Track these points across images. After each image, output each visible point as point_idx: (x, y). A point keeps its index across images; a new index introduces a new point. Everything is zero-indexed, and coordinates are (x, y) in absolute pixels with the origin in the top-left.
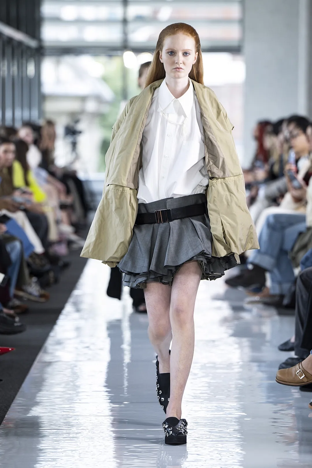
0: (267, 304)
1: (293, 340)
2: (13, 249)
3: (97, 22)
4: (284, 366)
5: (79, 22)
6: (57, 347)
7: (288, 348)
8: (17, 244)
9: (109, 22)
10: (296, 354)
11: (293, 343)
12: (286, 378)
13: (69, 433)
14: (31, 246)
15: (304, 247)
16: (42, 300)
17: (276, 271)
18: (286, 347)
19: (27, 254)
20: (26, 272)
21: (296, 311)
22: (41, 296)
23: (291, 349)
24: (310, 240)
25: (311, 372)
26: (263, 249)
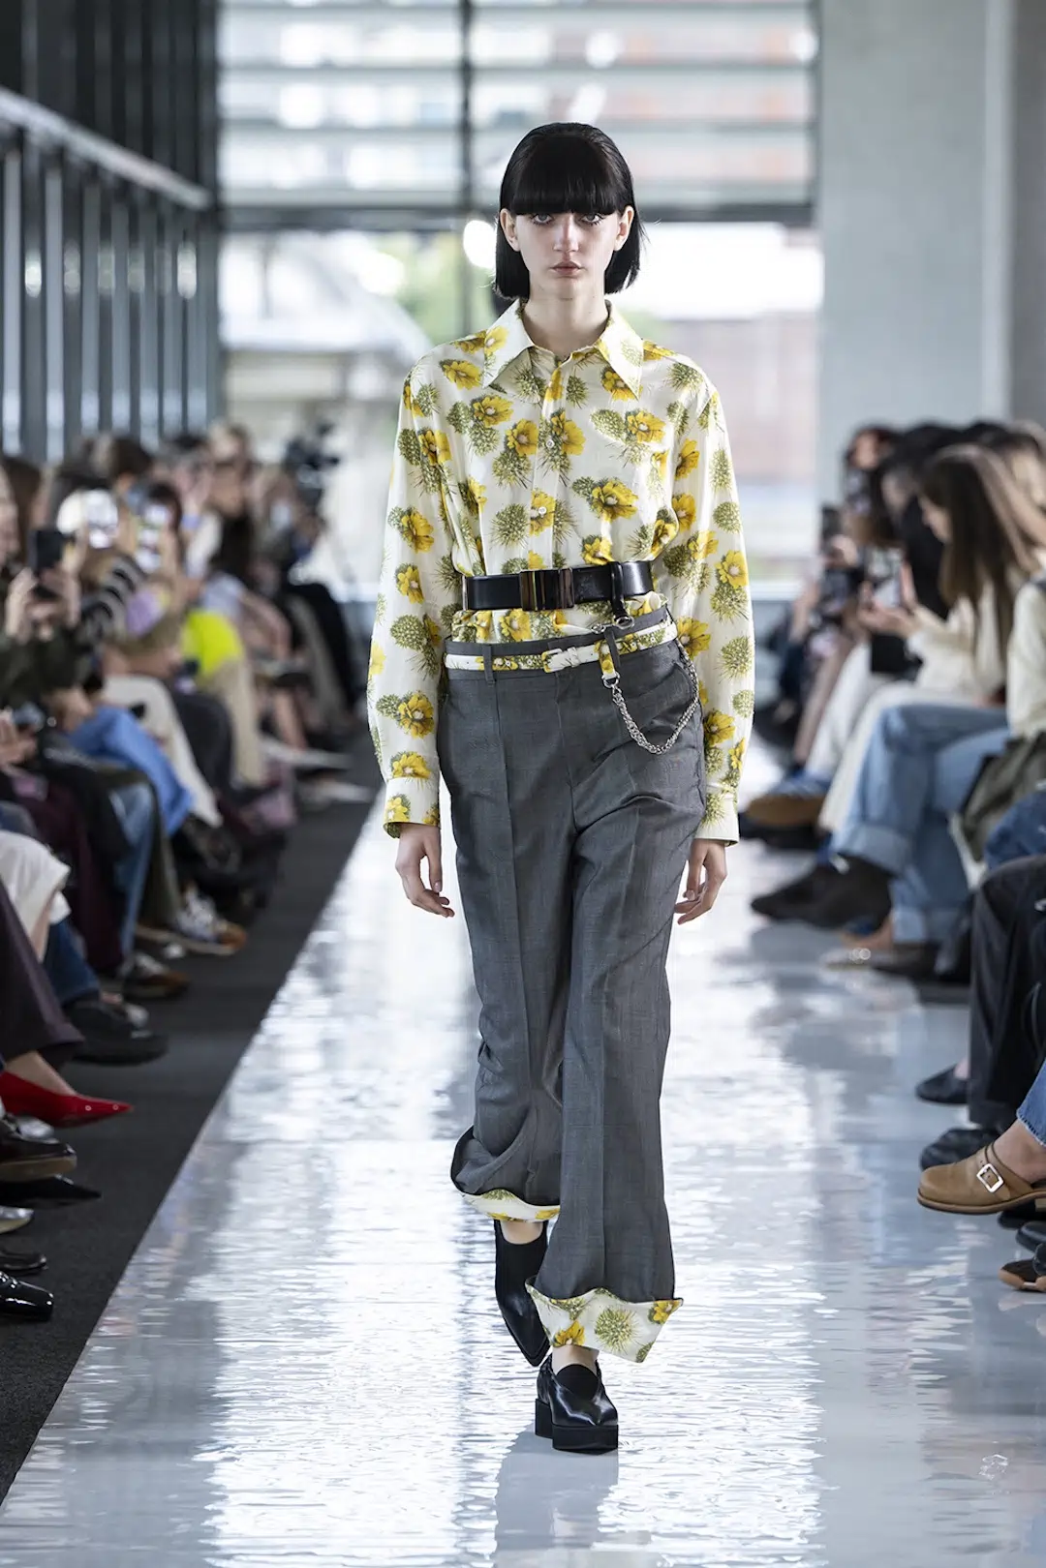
0: (889, 971)
1: (962, 1071)
2: (130, 806)
3: (384, 132)
4: (936, 1153)
5: (333, 131)
6: (267, 1099)
7: (946, 1094)
8: (143, 794)
9: (421, 130)
10: (972, 1118)
11: (964, 1083)
12: (946, 1191)
13: (296, 1353)
14: (179, 793)
15: (1001, 800)
16: (226, 950)
17: (912, 875)
18: (938, 1090)
19: (172, 822)
20: (170, 874)
21: (972, 991)
22: (221, 939)
23: (956, 1099)
24: (1021, 776)
25: (1021, 1170)
26: (875, 811)
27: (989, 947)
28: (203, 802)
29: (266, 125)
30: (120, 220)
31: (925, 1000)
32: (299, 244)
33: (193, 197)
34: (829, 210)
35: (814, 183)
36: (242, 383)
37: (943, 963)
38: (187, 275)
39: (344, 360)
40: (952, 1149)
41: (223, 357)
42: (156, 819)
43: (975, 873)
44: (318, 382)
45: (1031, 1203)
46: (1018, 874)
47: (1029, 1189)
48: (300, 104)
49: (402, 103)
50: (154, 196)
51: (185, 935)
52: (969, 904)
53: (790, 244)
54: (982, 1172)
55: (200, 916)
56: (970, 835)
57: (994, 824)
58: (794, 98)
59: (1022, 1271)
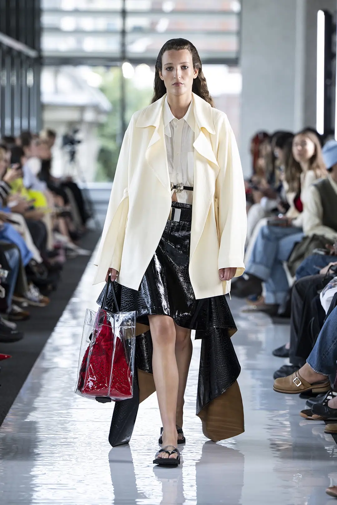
1: (288, 347)
2: (11, 256)
3: (95, 33)
4: (279, 373)
5: (78, 32)
6: (55, 354)
7: (282, 354)
8: (16, 252)
9: (108, 32)
10: (291, 362)
11: (288, 350)
12: (283, 386)
13: (66, 438)
14: (28, 252)
15: (300, 257)
16: (43, 305)
17: (270, 281)
18: (280, 353)
19: (25, 262)
20: (25, 278)
21: (291, 320)
22: (41, 301)
23: (285, 356)
24: (307, 249)
25: (307, 379)
26: (258, 259)
27: (297, 306)
28: (36, 255)
29: (56, 30)
30: (8, 61)
31: (275, 323)
32: (67, 70)
33: (32, 53)
34: (244, 61)
35: (239, 52)
36: (48, 116)
37: (281, 311)
38: (30, 79)
39: (82, 108)
40: (284, 372)
41: (42, 107)
42: (20, 261)
43: (291, 281)
44: (73, 116)
45: (311, 390)
46: (307, 281)
47: (310, 386)
48: (68, 23)
49: (101, 23)
50: (20, 53)
51: (30, 300)
52: (290, 291)
53: (230, 72)
54: (294, 379)
55: (34, 293)
56: (290, 268)
57: (298, 265)
58: (232, 24)
59: (307, 413)
